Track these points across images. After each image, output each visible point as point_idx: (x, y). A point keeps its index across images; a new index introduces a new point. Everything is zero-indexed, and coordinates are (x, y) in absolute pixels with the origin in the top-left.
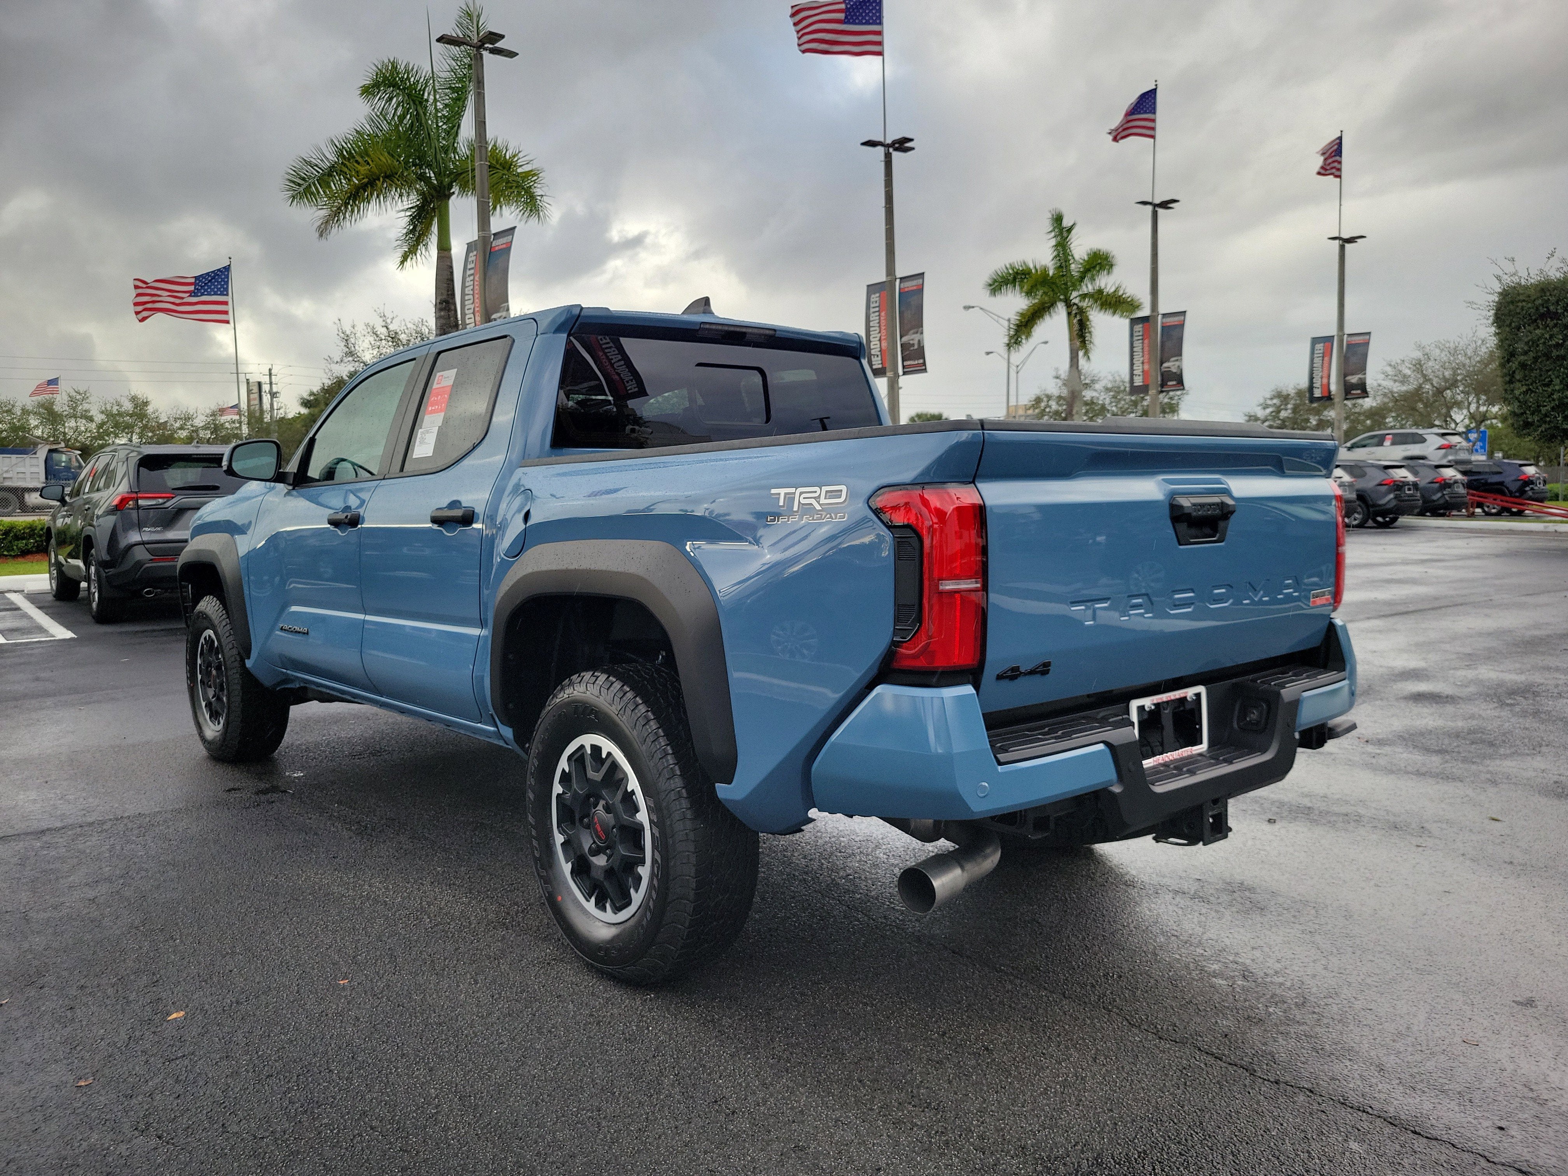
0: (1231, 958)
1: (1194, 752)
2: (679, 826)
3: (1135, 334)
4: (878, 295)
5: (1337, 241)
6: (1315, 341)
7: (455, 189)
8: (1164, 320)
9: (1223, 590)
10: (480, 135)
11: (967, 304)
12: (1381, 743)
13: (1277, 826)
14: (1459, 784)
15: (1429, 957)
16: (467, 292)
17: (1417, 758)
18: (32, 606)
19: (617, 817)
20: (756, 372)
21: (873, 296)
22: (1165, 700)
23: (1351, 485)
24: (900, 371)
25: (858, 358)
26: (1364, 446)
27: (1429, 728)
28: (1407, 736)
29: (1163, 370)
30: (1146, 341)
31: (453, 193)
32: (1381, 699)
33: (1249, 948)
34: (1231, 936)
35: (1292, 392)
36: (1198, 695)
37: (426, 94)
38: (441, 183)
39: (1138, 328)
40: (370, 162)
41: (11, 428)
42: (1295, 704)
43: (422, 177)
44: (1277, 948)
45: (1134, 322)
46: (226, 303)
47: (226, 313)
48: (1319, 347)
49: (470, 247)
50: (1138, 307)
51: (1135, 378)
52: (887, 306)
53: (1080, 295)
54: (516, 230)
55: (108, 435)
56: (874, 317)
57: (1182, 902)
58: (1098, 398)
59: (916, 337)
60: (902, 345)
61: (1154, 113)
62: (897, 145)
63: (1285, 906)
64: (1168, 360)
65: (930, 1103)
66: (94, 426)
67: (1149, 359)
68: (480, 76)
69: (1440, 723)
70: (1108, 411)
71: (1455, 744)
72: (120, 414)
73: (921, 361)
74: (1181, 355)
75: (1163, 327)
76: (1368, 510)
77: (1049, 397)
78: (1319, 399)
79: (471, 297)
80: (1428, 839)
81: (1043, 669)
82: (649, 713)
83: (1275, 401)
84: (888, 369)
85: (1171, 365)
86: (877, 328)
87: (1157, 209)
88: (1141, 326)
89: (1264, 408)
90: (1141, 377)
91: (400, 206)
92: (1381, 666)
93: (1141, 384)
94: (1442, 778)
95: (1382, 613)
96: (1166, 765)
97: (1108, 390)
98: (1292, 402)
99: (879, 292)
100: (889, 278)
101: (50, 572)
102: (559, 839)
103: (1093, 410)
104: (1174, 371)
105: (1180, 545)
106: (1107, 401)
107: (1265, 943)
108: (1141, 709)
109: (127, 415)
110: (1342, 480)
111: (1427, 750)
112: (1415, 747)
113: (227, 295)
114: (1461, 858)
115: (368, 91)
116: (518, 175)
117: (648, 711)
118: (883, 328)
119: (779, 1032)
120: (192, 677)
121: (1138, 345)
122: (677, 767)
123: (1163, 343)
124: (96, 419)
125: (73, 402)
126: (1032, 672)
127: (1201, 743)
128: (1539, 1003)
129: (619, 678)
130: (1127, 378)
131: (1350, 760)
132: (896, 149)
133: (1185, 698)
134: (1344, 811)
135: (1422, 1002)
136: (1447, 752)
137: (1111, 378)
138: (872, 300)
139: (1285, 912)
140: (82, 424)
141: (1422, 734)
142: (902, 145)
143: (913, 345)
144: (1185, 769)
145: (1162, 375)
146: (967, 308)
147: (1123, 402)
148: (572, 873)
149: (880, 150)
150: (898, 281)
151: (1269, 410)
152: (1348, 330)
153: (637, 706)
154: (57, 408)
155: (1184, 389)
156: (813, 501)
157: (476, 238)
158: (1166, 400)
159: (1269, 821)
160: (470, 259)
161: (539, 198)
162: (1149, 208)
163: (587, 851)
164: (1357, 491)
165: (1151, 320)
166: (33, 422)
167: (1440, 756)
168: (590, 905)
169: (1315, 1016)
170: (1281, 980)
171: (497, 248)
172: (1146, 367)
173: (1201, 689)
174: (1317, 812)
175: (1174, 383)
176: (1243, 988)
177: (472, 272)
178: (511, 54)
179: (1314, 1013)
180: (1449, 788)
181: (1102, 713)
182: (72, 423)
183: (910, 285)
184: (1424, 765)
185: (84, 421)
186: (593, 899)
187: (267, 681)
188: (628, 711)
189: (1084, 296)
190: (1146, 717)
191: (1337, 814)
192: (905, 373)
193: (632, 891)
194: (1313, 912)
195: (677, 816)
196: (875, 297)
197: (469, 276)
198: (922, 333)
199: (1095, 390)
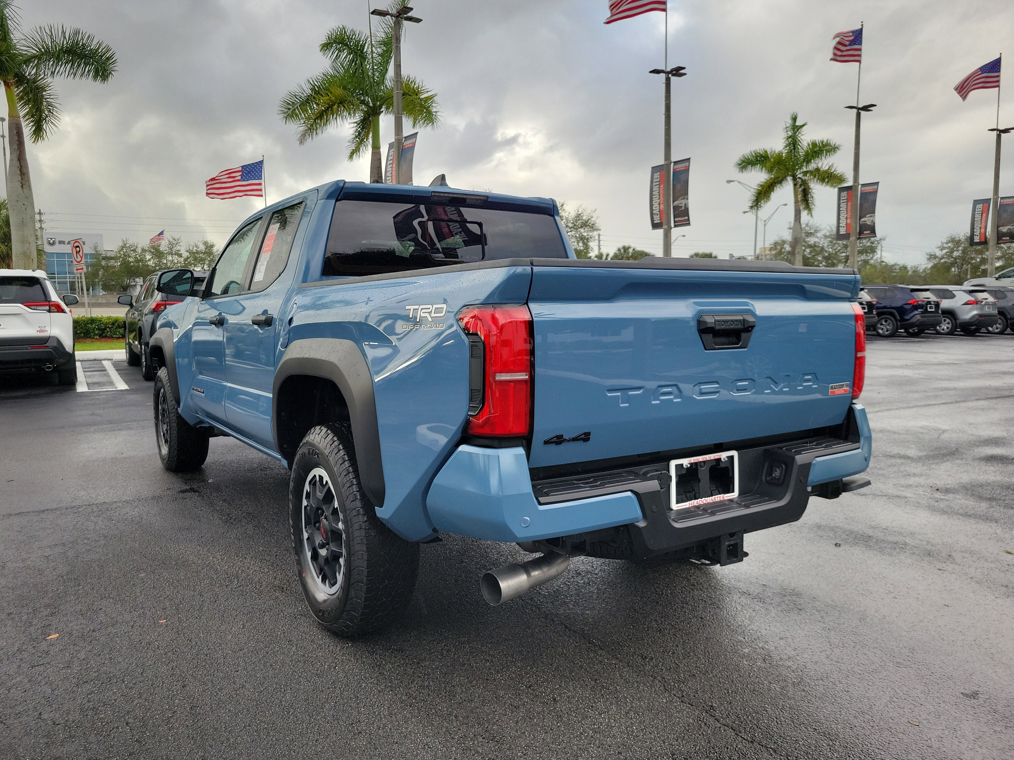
0: (760, 645)
1: (726, 498)
2: (357, 534)
3: (842, 198)
4: (659, 174)
5: (995, 132)
6: (976, 202)
7: (383, 109)
8: (863, 189)
9: (747, 383)
10: (397, 73)
11: (729, 179)
12: (947, 491)
13: (840, 549)
14: (994, 525)
15: (910, 654)
16: (388, 175)
17: (970, 503)
18: (114, 369)
19: (330, 524)
20: (476, 225)
21: (655, 174)
22: (701, 460)
23: (994, 304)
24: (672, 225)
25: (553, 216)
26: (1010, 277)
27: (989, 481)
28: (970, 487)
29: (861, 223)
30: (849, 203)
31: (382, 111)
32: (962, 459)
33: (777, 639)
34: (768, 628)
35: (963, 238)
36: (731, 458)
37: (366, 47)
38: (374, 105)
39: (844, 194)
40: (329, 94)
41: (135, 261)
42: (807, 467)
43: (363, 102)
44: (798, 640)
45: (841, 190)
46: (260, 184)
47: (261, 190)
48: (980, 207)
49: (391, 146)
50: (844, 180)
51: (840, 228)
52: (664, 180)
53: (803, 172)
54: (418, 134)
55: (191, 265)
56: (656, 188)
57: (744, 601)
58: (819, 243)
59: (684, 202)
60: (674, 207)
61: (861, 44)
62: (674, 72)
63: (819, 608)
64: (865, 216)
65: (496, 737)
66: (182, 259)
67: (851, 216)
68: (398, 36)
69: (999, 478)
70: (826, 251)
71: (1004, 494)
72: (197, 252)
73: (686, 218)
74: (874, 213)
75: (862, 194)
76: (1007, 322)
77: (784, 242)
78: (978, 244)
79: (390, 178)
80: (950, 565)
81: (586, 437)
82: (346, 456)
83: (950, 245)
84: (664, 224)
85: (867, 220)
86: (658, 196)
87: (860, 111)
88: (846, 192)
89: (942, 250)
90: (845, 228)
91: (349, 121)
92: (972, 435)
93: (845, 233)
94: (983, 519)
95: (990, 396)
96: (698, 507)
97: (826, 237)
98: (963, 245)
99: (660, 172)
100: (666, 162)
101: (126, 349)
102: (306, 535)
103: (816, 251)
104: (869, 224)
105: (706, 349)
106: (826, 245)
107: (791, 635)
108: (679, 467)
109: (202, 253)
110: (988, 300)
111: (981, 498)
112: (973, 495)
113: (261, 179)
114: (969, 580)
115: (326, 47)
116: (421, 100)
117: (345, 455)
118: (661, 196)
119: (420, 677)
120: (157, 418)
121: (843, 206)
122: (358, 494)
123: (861, 204)
124: (183, 255)
125: (171, 245)
126: (575, 439)
127: (733, 492)
128: (982, 696)
129: (333, 432)
130: (835, 229)
131: (918, 503)
132: (673, 75)
133: (720, 459)
134: (895, 541)
135: (889, 689)
136: (995, 500)
137: (829, 229)
138: (655, 177)
139: (817, 613)
140: (176, 258)
141: (981, 485)
142: (678, 72)
143: (681, 207)
144: (709, 511)
145: (860, 226)
146: (729, 182)
147: (837, 245)
148: (311, 558)
149: (663, 76)
150: (672, 164)
151: (944, 251)
152: (1001, 194)
153: (339, 451)
154: (162, 249)
155: (876, 236)
156: (427, 315)
157: (394, 140)
158: (868, 244)
159: (836, 545)
160: (390, 154)
161: (434, 113)
162: (855, 111)
163: (317, 545)
164: (998, 308)
165: (853, 188)
166: (148, 257)
167: (989, 502)
168: (319, 580)
169: (803, 693)
170: (790, 663)
171: (406, 147)
172: (849, 221)
173: (734, 453)
174: (874, 540)
175: (869, 232)
176: (759, 668)
177: (391, 162)
178: (418, 20)
179: (804, 690)
180: (984, 527)
181: (645, 469)
182: (170, 258)
183: (680, 166)
184: (973, 508)
185: (177, 257)
186: (320, 577)
187: (191, 422)
188: (334, 454)
189: (805, 173)
190: (684, 472)
191: (889, 542)
192: (675, 226)
193: (337, 574)
194: (837, 614)
195: (356, 526)
196: (657, 175)
197: (390, 164)
198: (687, 199)
199: (817, 237)
